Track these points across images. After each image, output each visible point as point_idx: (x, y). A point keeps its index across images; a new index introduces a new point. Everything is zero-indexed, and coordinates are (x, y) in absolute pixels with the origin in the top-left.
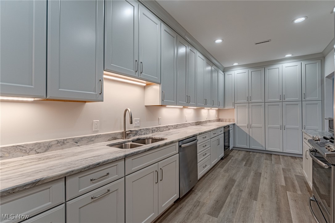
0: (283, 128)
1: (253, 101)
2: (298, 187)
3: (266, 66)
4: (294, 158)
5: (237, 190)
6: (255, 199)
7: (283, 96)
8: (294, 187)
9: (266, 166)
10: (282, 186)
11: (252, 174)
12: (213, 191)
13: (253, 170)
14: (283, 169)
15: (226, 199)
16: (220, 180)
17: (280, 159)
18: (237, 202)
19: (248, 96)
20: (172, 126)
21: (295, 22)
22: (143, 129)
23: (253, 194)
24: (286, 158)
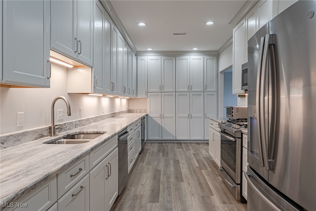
0: (190, 117)
1: (165, 90)
2: (207, 166)
3: (177, 56)
4: (198, 144)
5: (165, 177)
6: (182, 181)
7: (190, 86)
8: (205, 166)
9: (180, 154)
10: (197, 167)
11: (172, 162)
12: (145, 183)
13: (171, 159)
14: (194, 154)
15: (160, 187)
16: (146, 173)
17: (188, 146)
18: (169, 187)
19: (160, 85)
20: (92, 118)
21: (207, 24)
22: (67, 123)
23: (179, 177)
24: (193, 145)
